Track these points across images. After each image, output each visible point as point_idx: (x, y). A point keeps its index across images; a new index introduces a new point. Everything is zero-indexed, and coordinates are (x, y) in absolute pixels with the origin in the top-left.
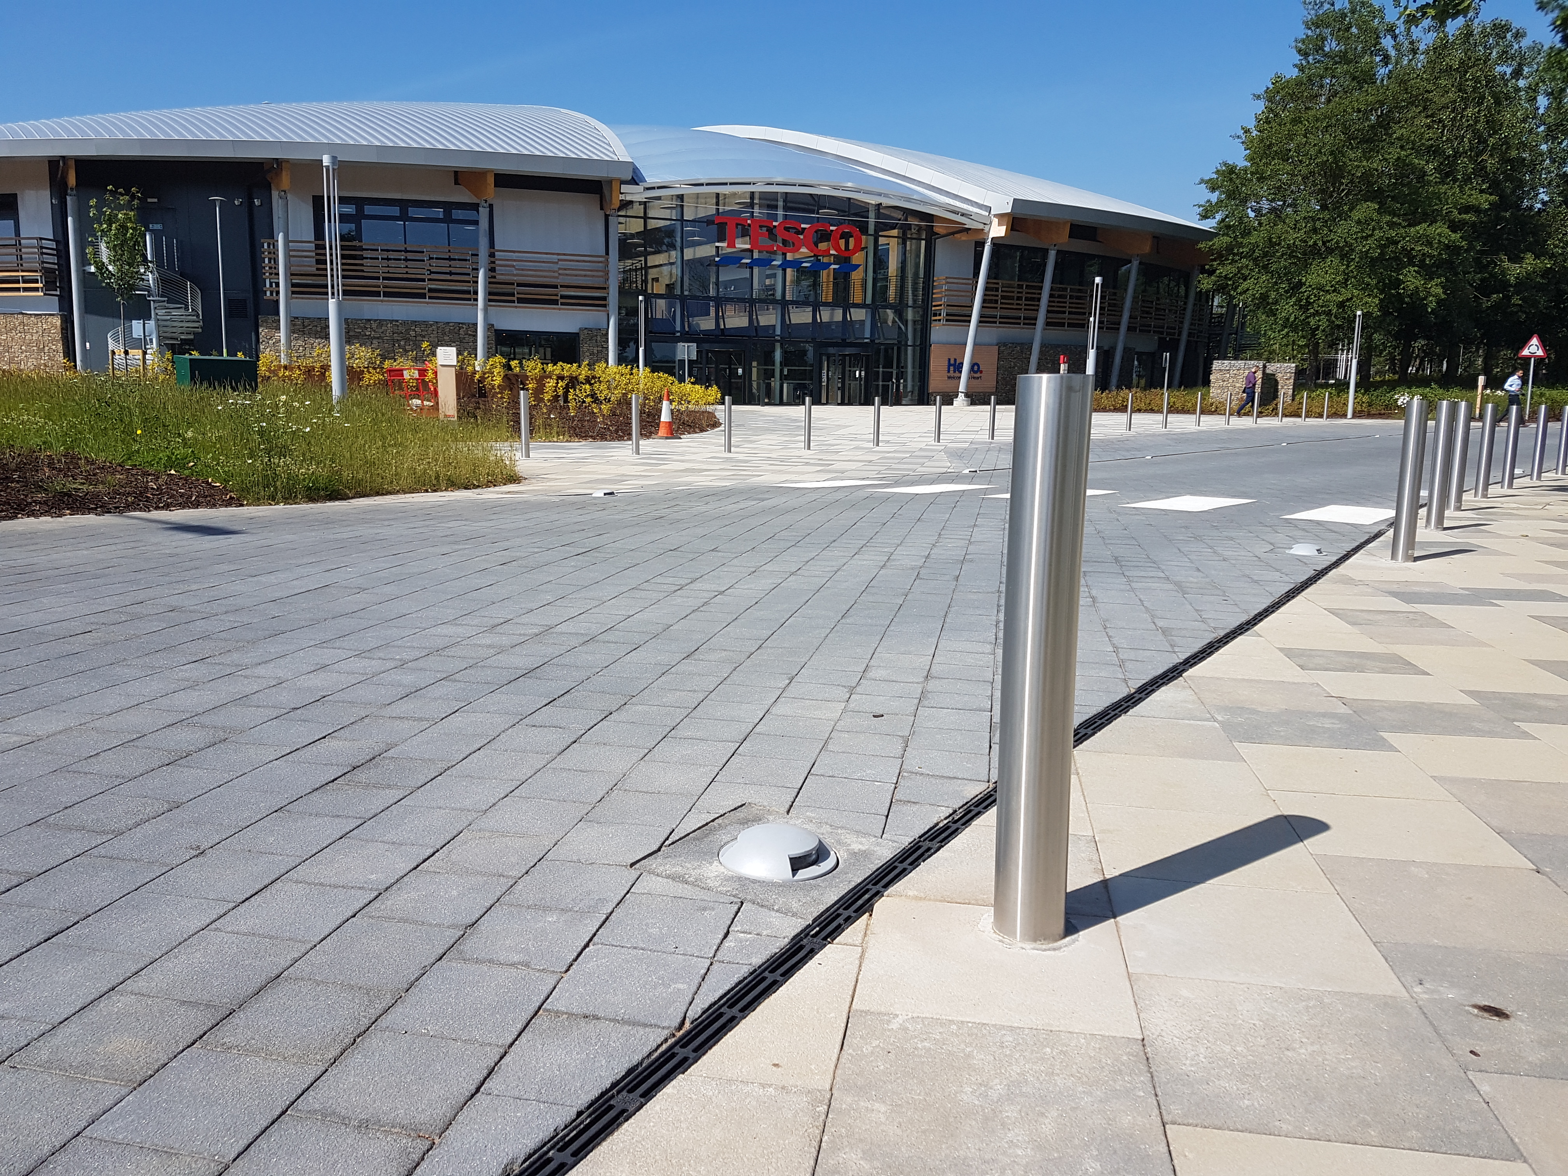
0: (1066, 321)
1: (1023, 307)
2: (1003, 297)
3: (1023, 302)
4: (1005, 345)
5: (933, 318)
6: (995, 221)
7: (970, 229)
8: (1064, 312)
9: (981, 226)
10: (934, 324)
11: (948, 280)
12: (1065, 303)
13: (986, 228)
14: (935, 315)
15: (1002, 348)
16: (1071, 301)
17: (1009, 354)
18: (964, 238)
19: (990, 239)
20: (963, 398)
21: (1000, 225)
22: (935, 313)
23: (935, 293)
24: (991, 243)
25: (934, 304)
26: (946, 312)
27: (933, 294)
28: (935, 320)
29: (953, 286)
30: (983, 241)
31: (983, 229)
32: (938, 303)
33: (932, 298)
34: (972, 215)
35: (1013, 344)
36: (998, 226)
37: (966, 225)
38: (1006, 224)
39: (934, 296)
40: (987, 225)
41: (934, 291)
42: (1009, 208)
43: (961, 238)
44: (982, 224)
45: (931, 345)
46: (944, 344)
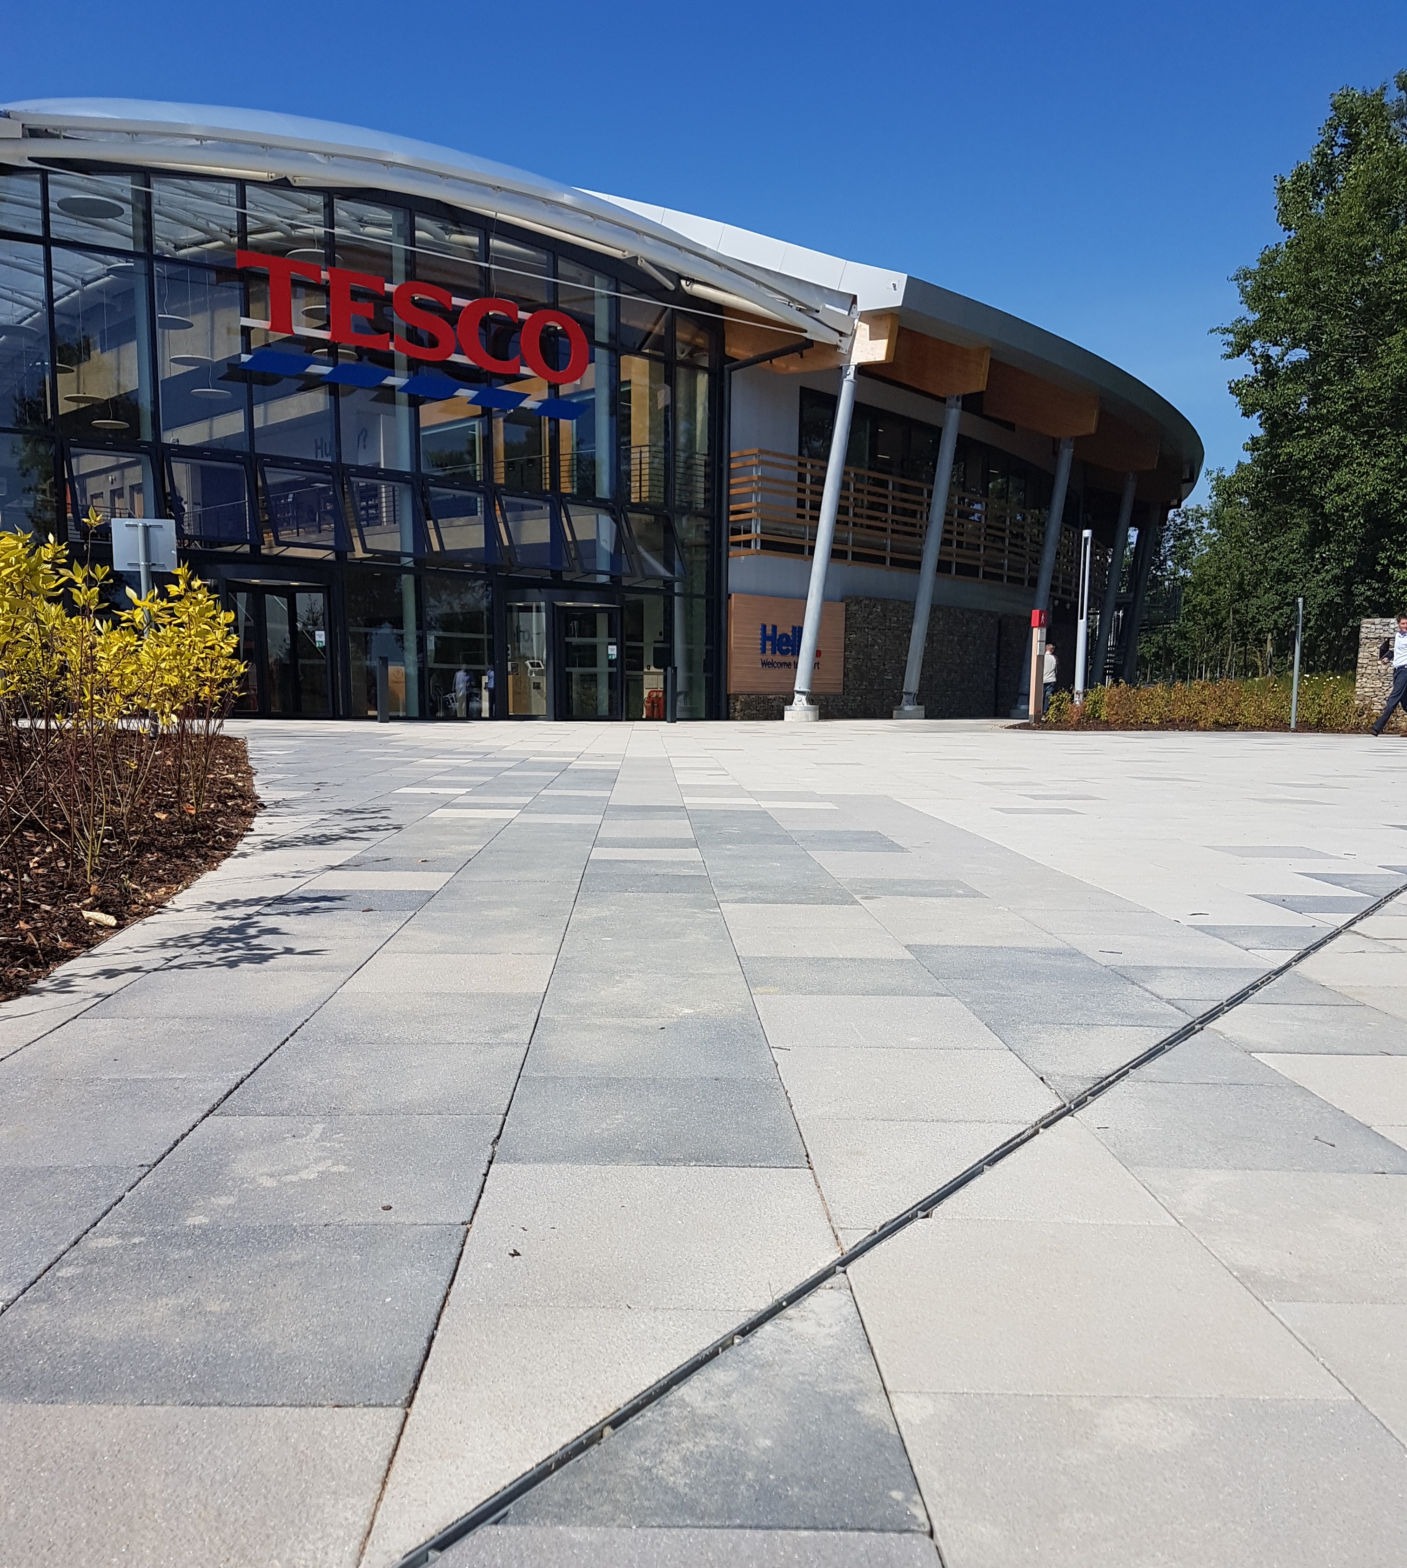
1: (890, 526)
4: (858, 602)
5: (733, 539)
6: (863, 330)
7: (810, 343)
9: (834, 339)
10: (733, 551)
11: (765, 458)
13: (845, 343)
14: (737, 532)
15: (854, 608)
17: (864, 620)
18: (793, 369)
19: (853, 367)
20: (806, 705)
21: (873, 336)
22: (736, 526)
23: (737, 485)
24: (855, 378)
25: (732, 508)
26: (762, 527)
27: (729, 487)
28: (737, 544)
29: (770, 471)
30: (839, 372)
31: (837, 347)
32: (743, 506)
33: (729, 495)
34: (818, 311)
35: (870, 599)
36: (870, 339)
37: (806, 331)
38: (887, 334)
39: (732, 492)
40: (841, 334)
41: (732, 481)
42: (896, 300)
43: (787, 367)
44: (837, 334)
45: (730, 596)
46: (750, 593)
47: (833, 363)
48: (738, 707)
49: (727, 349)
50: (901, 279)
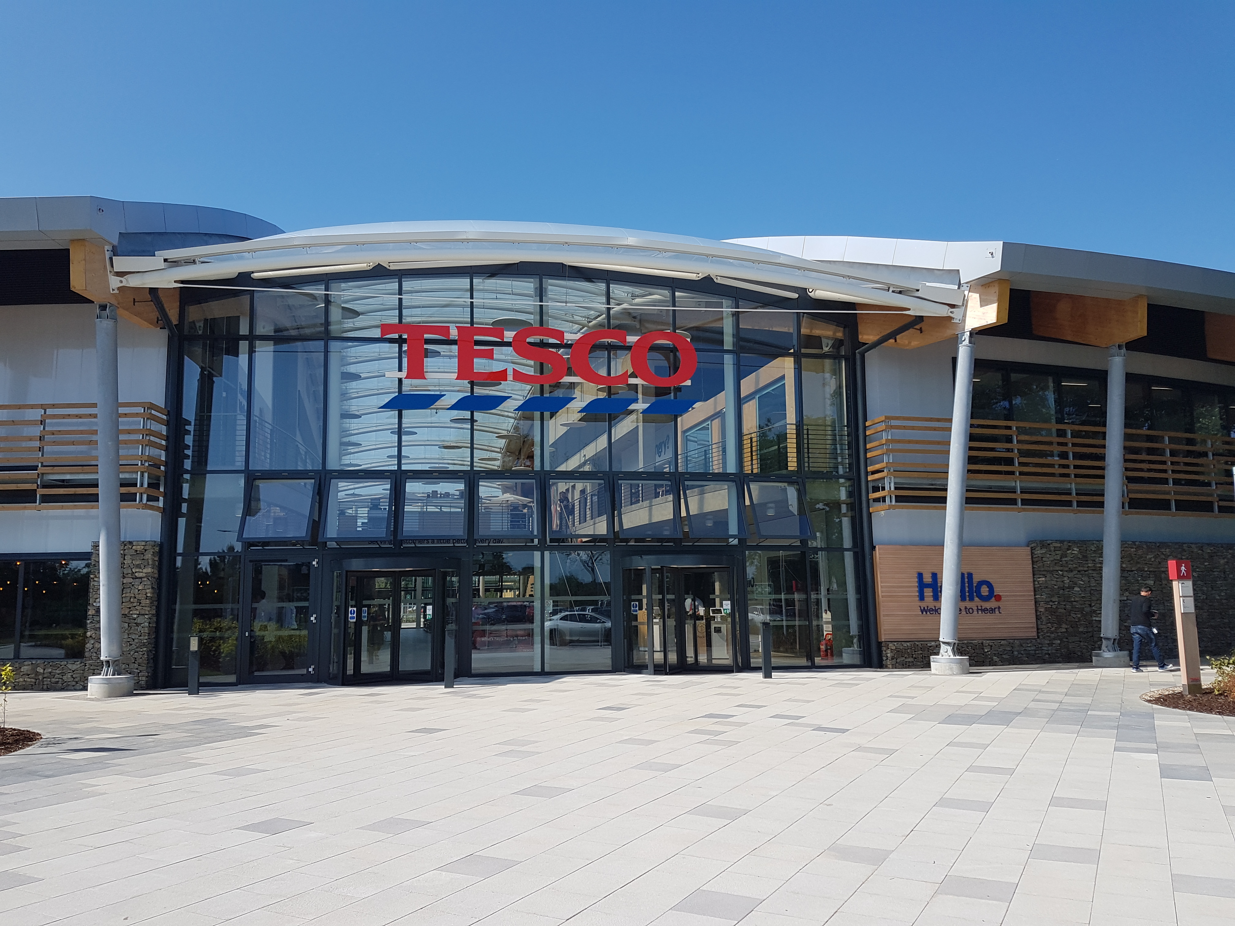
0: (1172, 497)
1: (1072, 471)
2: (1022, 453)
3: (1071, 461)
4: (1043, 544)
5: (872, 496)
6: (974, 298)
7: (921, 319)
8: (1165, 481)
9: (944, 311)
10: (874, 508)
11: (894, 423)
12: (1164, 463)
13: (957, 314)
14: (876, 489)
15: (1039, 552)
16: (1175, 459)
17: (1056, 562)
18: (915, 343)
19: (968, 333)
20: (952, 657)
21: (984, 303)
22: (875, 484)
23: (871, 450)
24: (970, 342)
25: (870, 469)
26: (895, 483)
27: (866, 451)
28: (877, 500)
29: (899, 434)
30: (955, 340)
31: (950, 318)
32: (877, 467)
33: (866, 459)
34: (918, 290)
35: (1062, 542)
36: (981, 306)
37: (909, 309)
38: (996, 299)
39: (869, 455)
40: (953, 306)
41: (868, 446)
42: (994, 266)
43: (910, 343)
44: (947, 307)
45: (874, 548)
46: (903, 544)
47: (949, 333)
48: (889, 655)
49: (860, 337)
50: (997, 247)
